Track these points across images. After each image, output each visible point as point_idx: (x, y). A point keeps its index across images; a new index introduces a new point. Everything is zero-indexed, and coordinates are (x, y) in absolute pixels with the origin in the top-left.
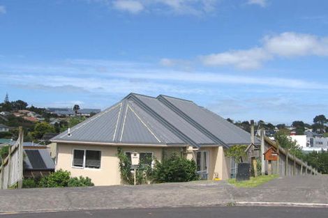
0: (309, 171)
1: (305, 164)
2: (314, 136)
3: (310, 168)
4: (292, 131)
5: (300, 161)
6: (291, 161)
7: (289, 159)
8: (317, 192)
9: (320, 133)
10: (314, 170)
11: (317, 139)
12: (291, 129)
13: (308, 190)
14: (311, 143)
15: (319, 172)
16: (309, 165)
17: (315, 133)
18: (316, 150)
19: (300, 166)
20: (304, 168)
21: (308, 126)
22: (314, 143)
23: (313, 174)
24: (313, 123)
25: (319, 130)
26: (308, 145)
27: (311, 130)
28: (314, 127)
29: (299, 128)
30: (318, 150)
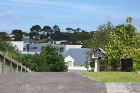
0: (24, 70)
1: (21, 64)
2: (30, 42)
3: (25, 67)
4: (12, 37)
5: (16, 62)
6: (8, 62)
7: (6, 60)
8: (27, 86)
9: (36, 39)
10: (28, 69)
11: (33, 44)
12: (11, 36)
13: (19, 84)
14: (27, 48)
15: (32, 70)
16: (24, 65)
17: (31, 40)
18: (30, 53)
19: (16, 66)
20: (19, 67)
21: (25, 34)
22: (30, 48)
23: (27, 72)
24: (30, 32)
25: (34, 37)
26: (24, 49)
27: (28, 37)
28: (31, 35)
29: (18, 35)
30: (33, 53)
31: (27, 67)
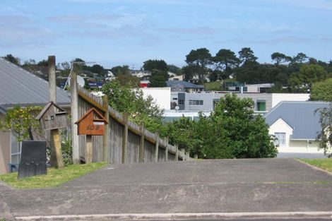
0: (172, 155)
1: (164, 142)
2: (187, 90)
3: (174, 148)
4: (143, 79)
5: (153, 136)
6: (135, 137)
7: (130, 131)
8: (181, 192)
9: (199, 82)
10: (182, 153)
11: (192, 95)
12: (141, 75)
13: (162, 189)
14: (179, 103)
15: (192, 156)
16: (171, 143)
17: (188, 84)
18: (187, 115)
19: (154, 145)
20: (162, 149)
21: (175, 70)
22: (187, 102)
23: (180, 159)
24: (186, 64)
25: (196, 77)
26: (173, 106)
27: (181, 78)
28: (187, 73)
29: (158, 73)
30: (192, 115)
31: (180, 148)
